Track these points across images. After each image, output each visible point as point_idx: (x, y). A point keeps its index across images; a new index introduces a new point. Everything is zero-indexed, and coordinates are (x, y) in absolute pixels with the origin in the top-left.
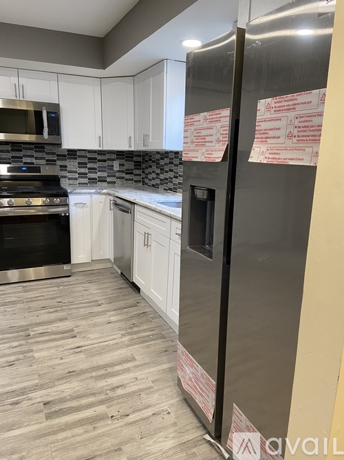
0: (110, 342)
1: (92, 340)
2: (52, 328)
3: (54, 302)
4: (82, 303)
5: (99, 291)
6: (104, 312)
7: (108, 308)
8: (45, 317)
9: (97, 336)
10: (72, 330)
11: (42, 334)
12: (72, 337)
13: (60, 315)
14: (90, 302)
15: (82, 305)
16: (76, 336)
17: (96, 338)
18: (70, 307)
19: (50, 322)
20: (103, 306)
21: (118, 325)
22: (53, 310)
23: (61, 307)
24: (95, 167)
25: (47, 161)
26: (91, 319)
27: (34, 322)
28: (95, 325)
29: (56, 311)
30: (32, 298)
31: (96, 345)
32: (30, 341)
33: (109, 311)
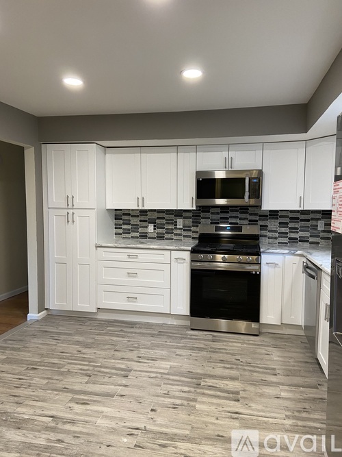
0: (270, 419)
1: (253, 410)
2: (221, 384)
3: (233, 359)
4: (258, 367)
5: (281, 359)
6: (277, 384)
7: (283, 381)
8: (219, 371)
9: (260, 407)
10: (238, 393)
11: (210, 387)
12: (235, 401)
13: (233, 373)
14: (266, 369)
15: (258, 369)
16: (239, 401)
17: (258, 410)
18: (246, 368)
19: (222, 378)
20: (278, 376)
21: (287, 403)
22: (229, 366)
23: (237, 365)
24: (297, 226)
25: (250, 221)
26: (261, 387)
27: (208, 373)
28: (262, 395)
29: (231, 368)
30: (215, 349)
31: (255, 418)
32: (198, 390)
33: (283, 384)
